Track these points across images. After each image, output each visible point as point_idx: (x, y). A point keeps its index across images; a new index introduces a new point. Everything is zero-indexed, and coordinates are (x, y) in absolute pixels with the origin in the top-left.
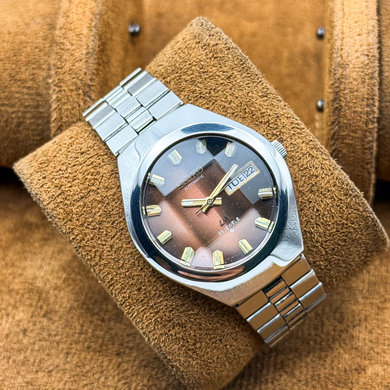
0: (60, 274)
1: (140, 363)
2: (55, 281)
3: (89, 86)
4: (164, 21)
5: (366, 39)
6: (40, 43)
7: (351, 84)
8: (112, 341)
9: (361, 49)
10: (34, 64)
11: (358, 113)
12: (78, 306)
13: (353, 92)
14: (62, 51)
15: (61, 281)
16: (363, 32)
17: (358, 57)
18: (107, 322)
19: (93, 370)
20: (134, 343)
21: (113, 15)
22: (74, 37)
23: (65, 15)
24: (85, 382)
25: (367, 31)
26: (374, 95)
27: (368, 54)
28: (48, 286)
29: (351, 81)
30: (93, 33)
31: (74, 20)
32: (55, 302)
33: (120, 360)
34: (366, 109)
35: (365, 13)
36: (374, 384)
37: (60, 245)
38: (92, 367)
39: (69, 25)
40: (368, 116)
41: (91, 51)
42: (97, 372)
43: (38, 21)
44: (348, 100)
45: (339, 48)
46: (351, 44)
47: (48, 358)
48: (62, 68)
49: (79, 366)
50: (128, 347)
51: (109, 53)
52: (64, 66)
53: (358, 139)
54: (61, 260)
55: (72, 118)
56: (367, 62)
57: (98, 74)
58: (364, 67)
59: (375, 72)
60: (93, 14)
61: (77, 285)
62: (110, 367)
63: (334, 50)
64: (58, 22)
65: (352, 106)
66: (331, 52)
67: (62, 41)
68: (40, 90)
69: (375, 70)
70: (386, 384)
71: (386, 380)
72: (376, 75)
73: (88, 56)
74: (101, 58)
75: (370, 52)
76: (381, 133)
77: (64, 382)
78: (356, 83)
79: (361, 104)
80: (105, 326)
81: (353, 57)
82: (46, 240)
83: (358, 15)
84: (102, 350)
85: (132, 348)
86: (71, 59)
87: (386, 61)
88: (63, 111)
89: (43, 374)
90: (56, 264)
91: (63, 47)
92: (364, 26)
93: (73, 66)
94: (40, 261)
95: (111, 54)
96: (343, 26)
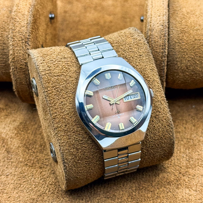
0: (13, 131)
1: (51, 172)
2: (11, 134)
3: (28, 38)
4: (67, 15)
5: (162, 18)
6: (5, 19)
7: (155, 38)
8: (38, 162)
9: (160, 23)
10: (2, 29)
11: (158, 52)
12: (22, 146)
13: (156, 42)
14: (15, 22)
15: (14, 134)
16: (161, 15)
17: (158, 26)
18: (36, 153)
19: (28, 175)
20: (48, 163)
21: (41, 7)
22: (21, 15)
23: (17, 6)
24: (24, 180)
25: (163, 14)
26: (166, 44)
27: (163, 25)
28: (8, 137)
29: (155, 37)
30: (30, 14)
31: (21, 8)
32: (11, 144)
33: (42, 170)
34: (162, 51)
35: (162, 6)
36: (162, 182)
37: (13, 118)
38: (28, 173)
39: (18, 10)
40: (162, 54)
41: (29, 22)
42: (30, 176)
43: (4, 9)
44: (153, 46)
45: (150, 22)
46: (155, 20)
47: (6, 169)
48: (15, 30)
49: (22, 173)
50: (45, 165)
51: (38, 24)
52: (16, 29)
53: (158, 65)
54: (14, 125)
55: (19, 54)
56: (162, 28)
57: (32, 33)
58: (161, 31)
59: (166, 33)
60: (30, 5)
61: (22, 136)
62: (37, 174)
63: (147, 23)
64: (14, 9)
65: (155, 49)
66: (146, 24)
67: (15, 17)
68: (5, 42)
69: (166, 32)
70: (169, 182)
71: (168, 180)
72: (167, 34)
73: (27, 25)
74: (34, 26)
75: (164, 24)
76: (169, 63)
77: (14, 180)
78: (157, 38)
79: (159, 48)
80: (35, 155)
81: (156, 26)
82: (7, 115)
83: (159, 7)
84: (33, 166)
85: (47, 165)
86: (19, 26)
87: (171, 30)
88: (15, 50)
89: (4, 176)
90: (12, 127)
91: (15, 20)
92: (161, 12)
93: (20, 29)
94: (4, 125)
95: (39, 25)
96: (151, 12)
